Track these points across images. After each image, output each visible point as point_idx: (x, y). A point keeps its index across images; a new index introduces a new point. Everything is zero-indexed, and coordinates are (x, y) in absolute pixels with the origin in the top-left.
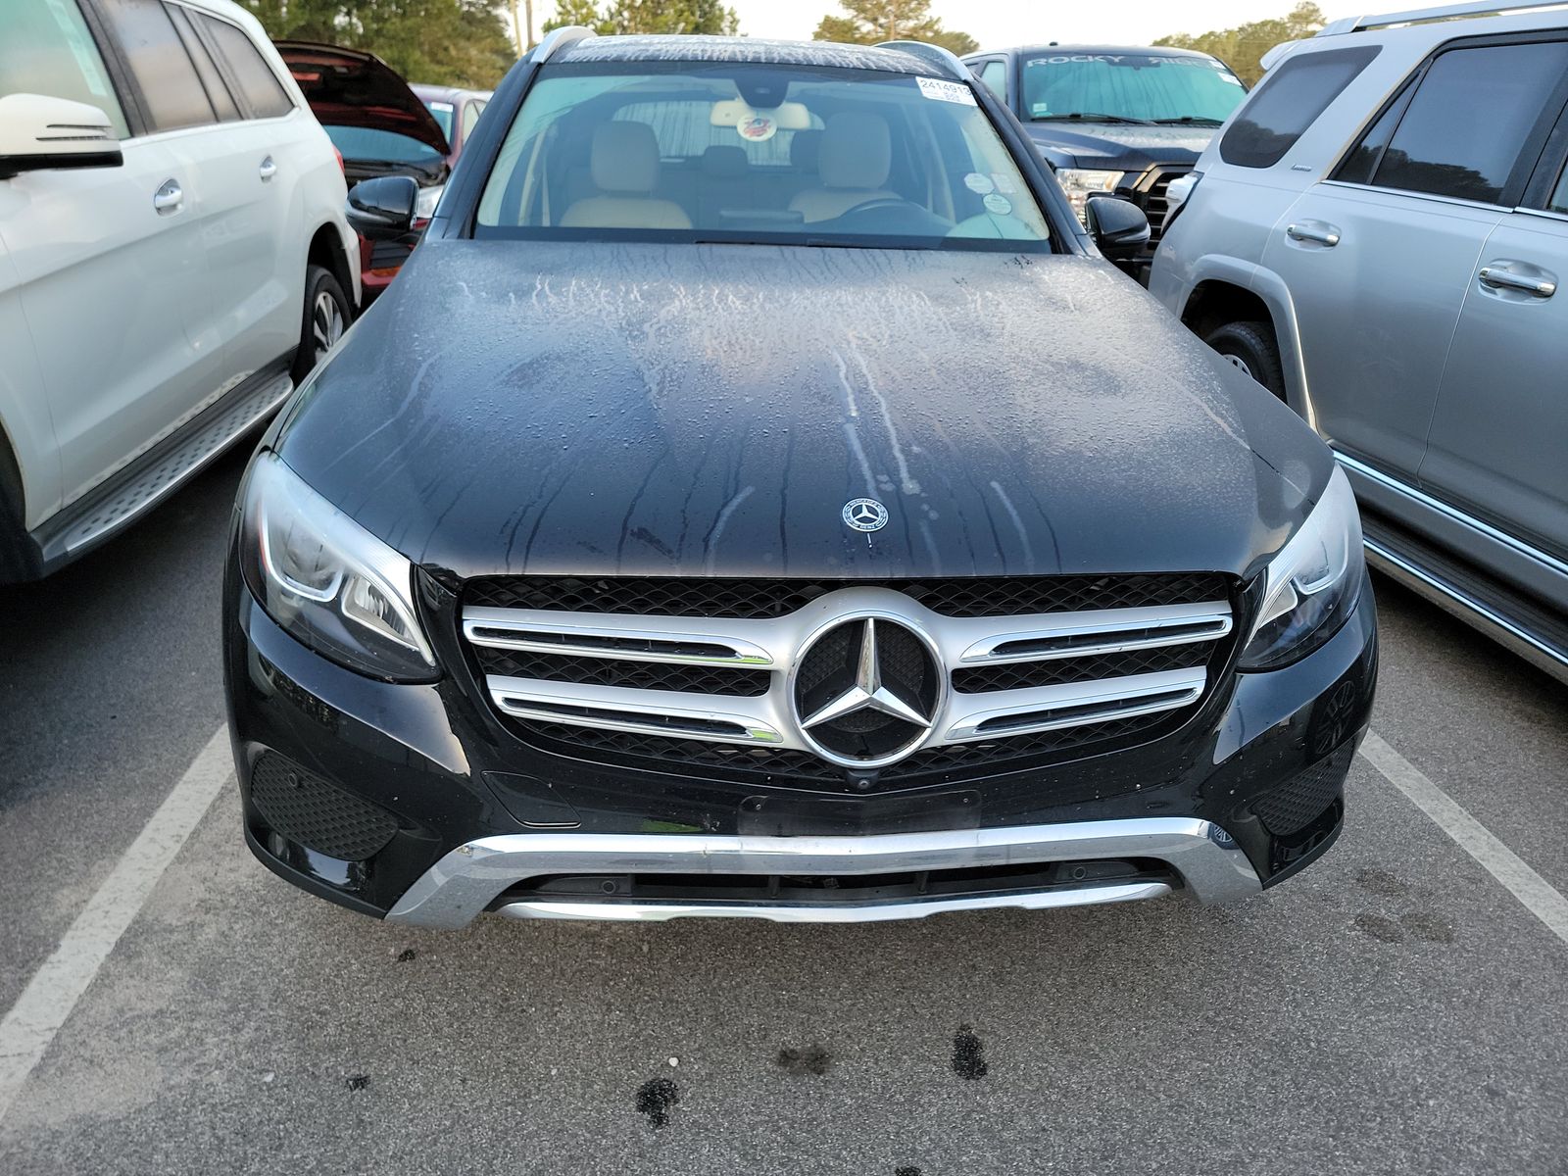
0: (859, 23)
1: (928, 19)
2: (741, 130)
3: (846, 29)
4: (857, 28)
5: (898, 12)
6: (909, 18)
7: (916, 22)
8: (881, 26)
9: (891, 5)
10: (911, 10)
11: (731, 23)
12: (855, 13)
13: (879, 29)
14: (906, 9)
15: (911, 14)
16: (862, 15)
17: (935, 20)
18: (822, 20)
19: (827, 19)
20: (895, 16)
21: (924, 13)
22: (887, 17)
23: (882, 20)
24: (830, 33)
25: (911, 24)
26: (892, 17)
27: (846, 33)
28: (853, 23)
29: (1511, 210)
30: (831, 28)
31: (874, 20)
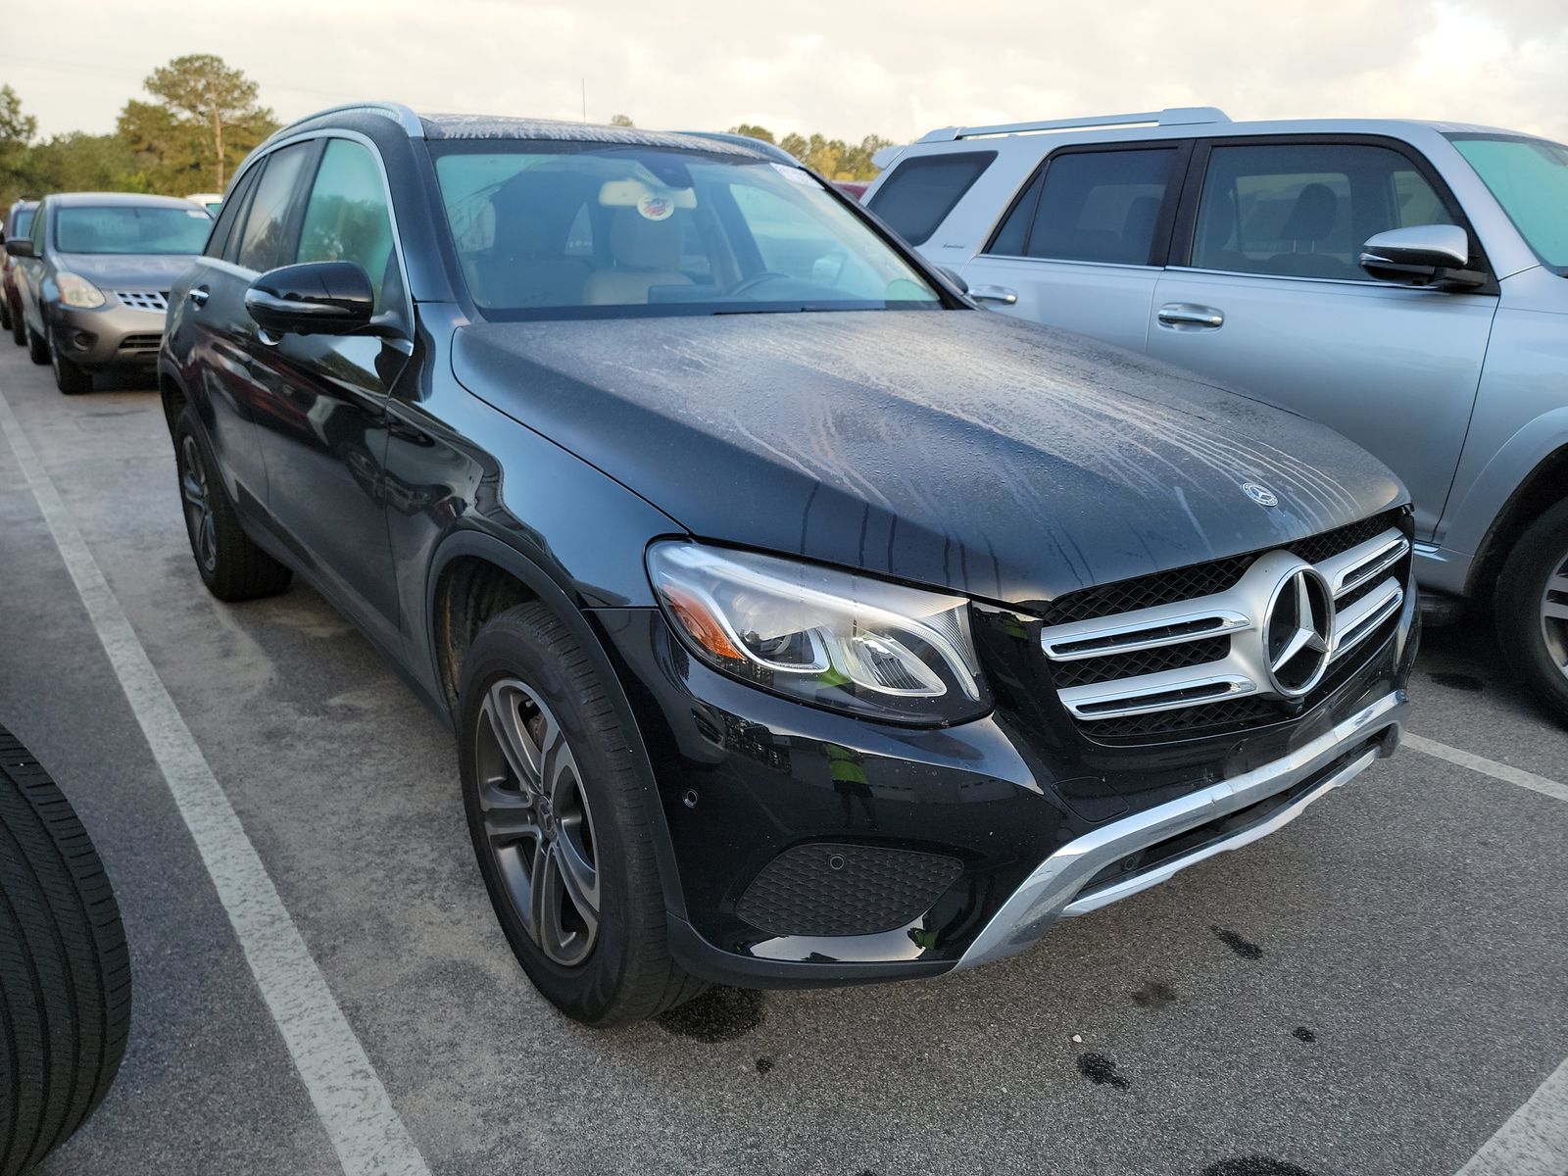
0: (174, 109)
1: (256, 110)
2: (642, 210)
3: (159, 116)
4: (172, 115)
5: (220, 101)
6: (234, 107)
7: (243, 111)
8: (201, 114)
9: (210, 92)
10: (235, 99)
11: (9, 103)
12: (167, 100)
13: (200, 118)
14: (229, 98)
15: (235, 103)
16: (175, 102)
17: (265, 111)
18: (126, 105)
19: (133, 105)
20: (217, 104)
21: (252, 103)
22: (207, 104)
23: (202, 108)
24: (139, 119)
25: (238, 113)
26: (213, 106)
27: (161, 119)
28: (165, 110)
29: (1162, 269)
30: (140, 113)
31: (192, 108)
